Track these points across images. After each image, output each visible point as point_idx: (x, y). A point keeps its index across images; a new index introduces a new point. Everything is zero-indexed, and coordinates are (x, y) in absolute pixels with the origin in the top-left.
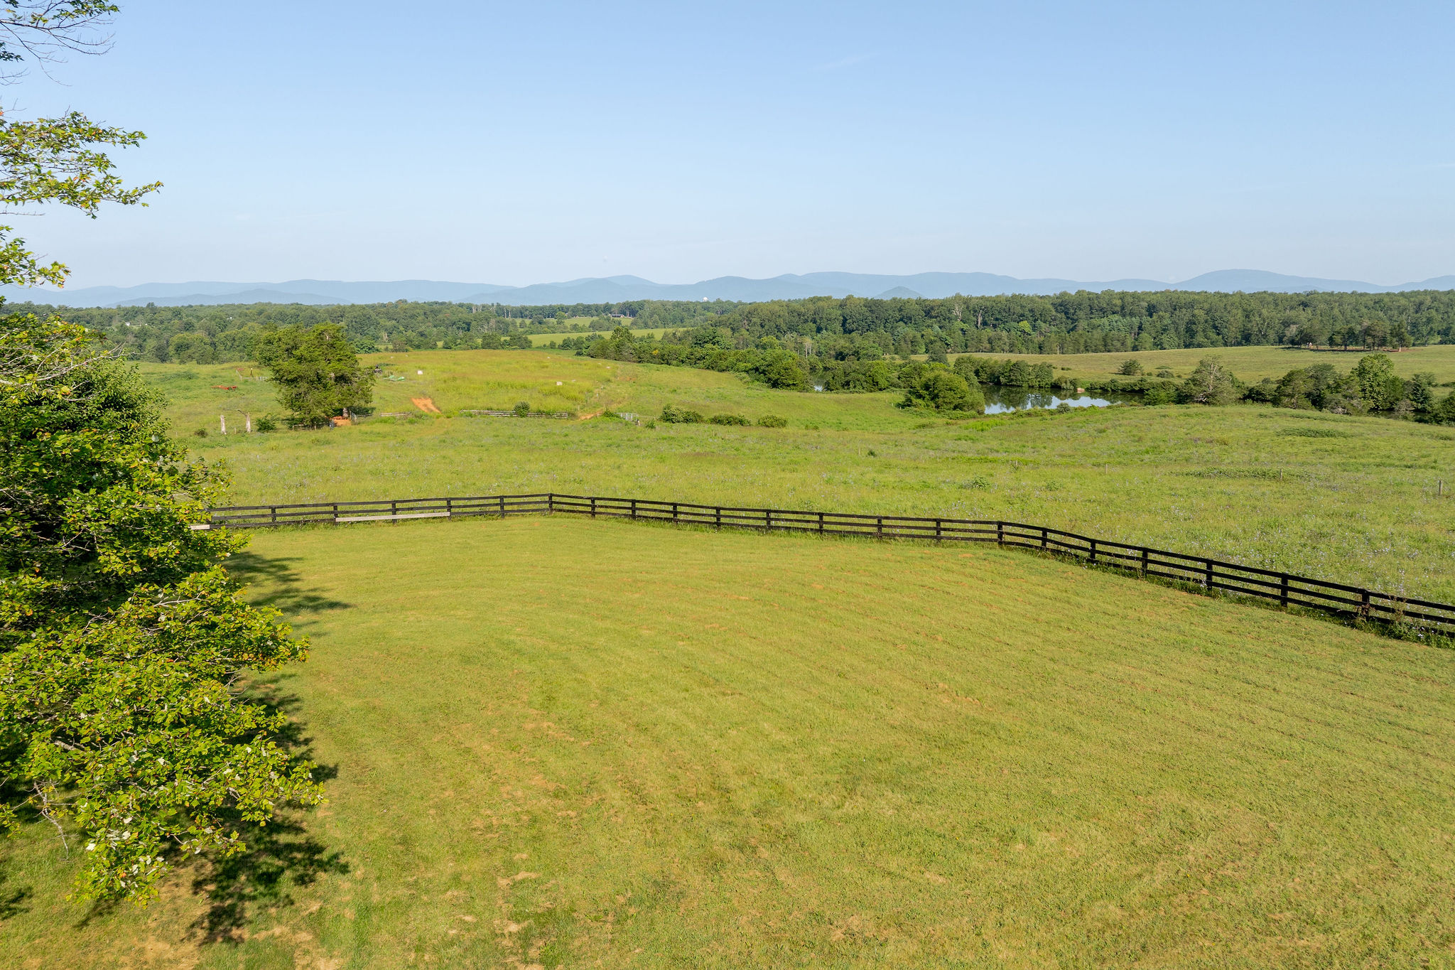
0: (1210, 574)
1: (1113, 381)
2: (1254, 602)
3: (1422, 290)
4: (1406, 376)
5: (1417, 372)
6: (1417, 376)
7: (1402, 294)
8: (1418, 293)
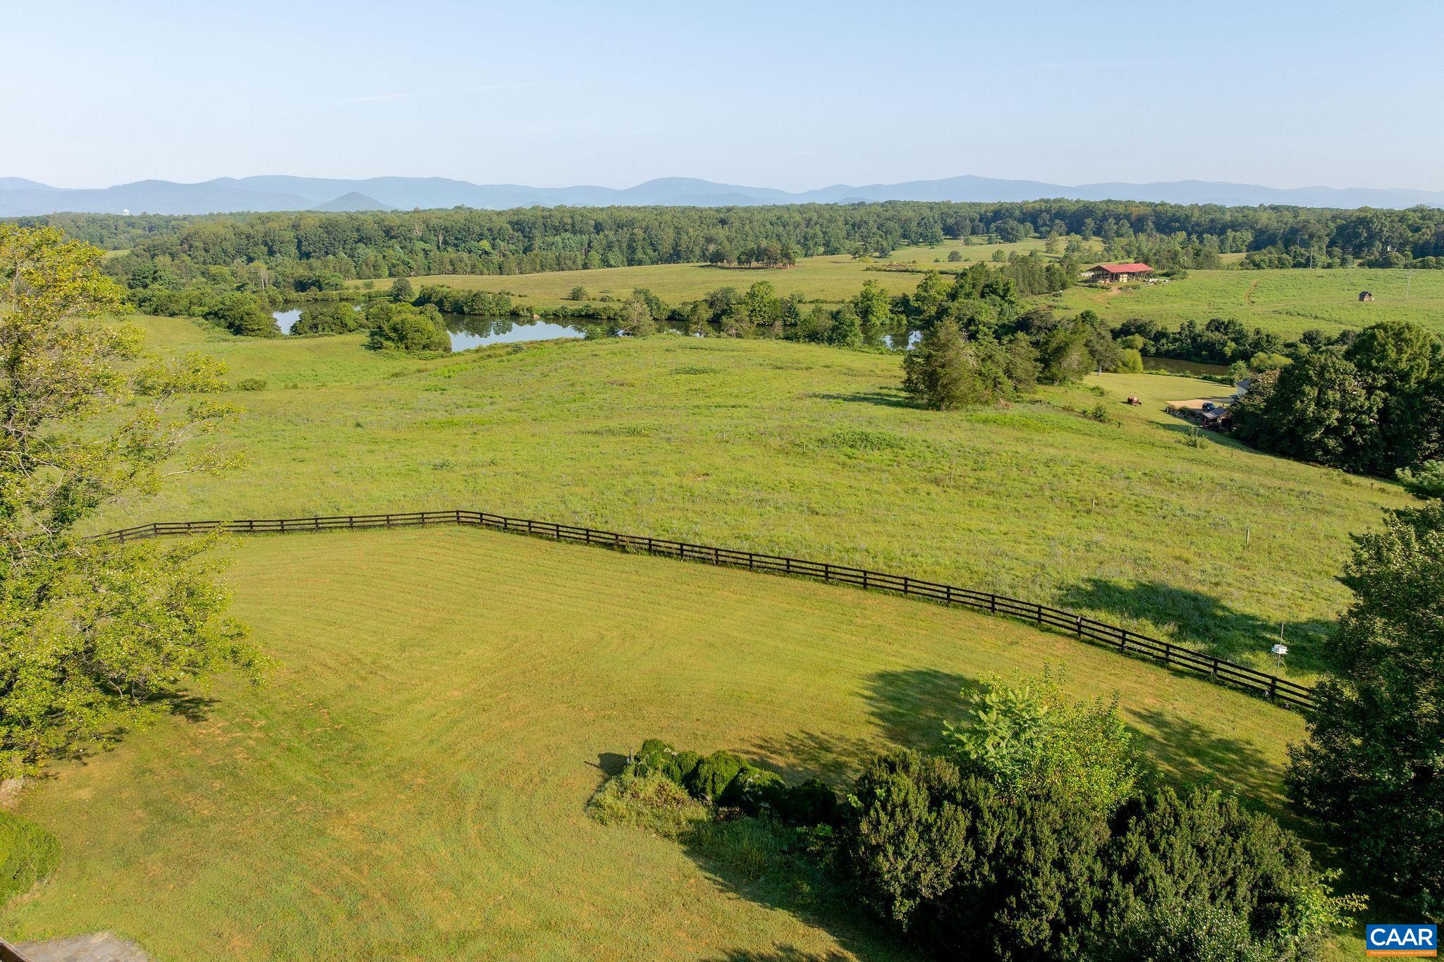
0: (558, 531)
1: (563, 308)
2: (577, 543)
5: (793, 290)
6: (793, 294)
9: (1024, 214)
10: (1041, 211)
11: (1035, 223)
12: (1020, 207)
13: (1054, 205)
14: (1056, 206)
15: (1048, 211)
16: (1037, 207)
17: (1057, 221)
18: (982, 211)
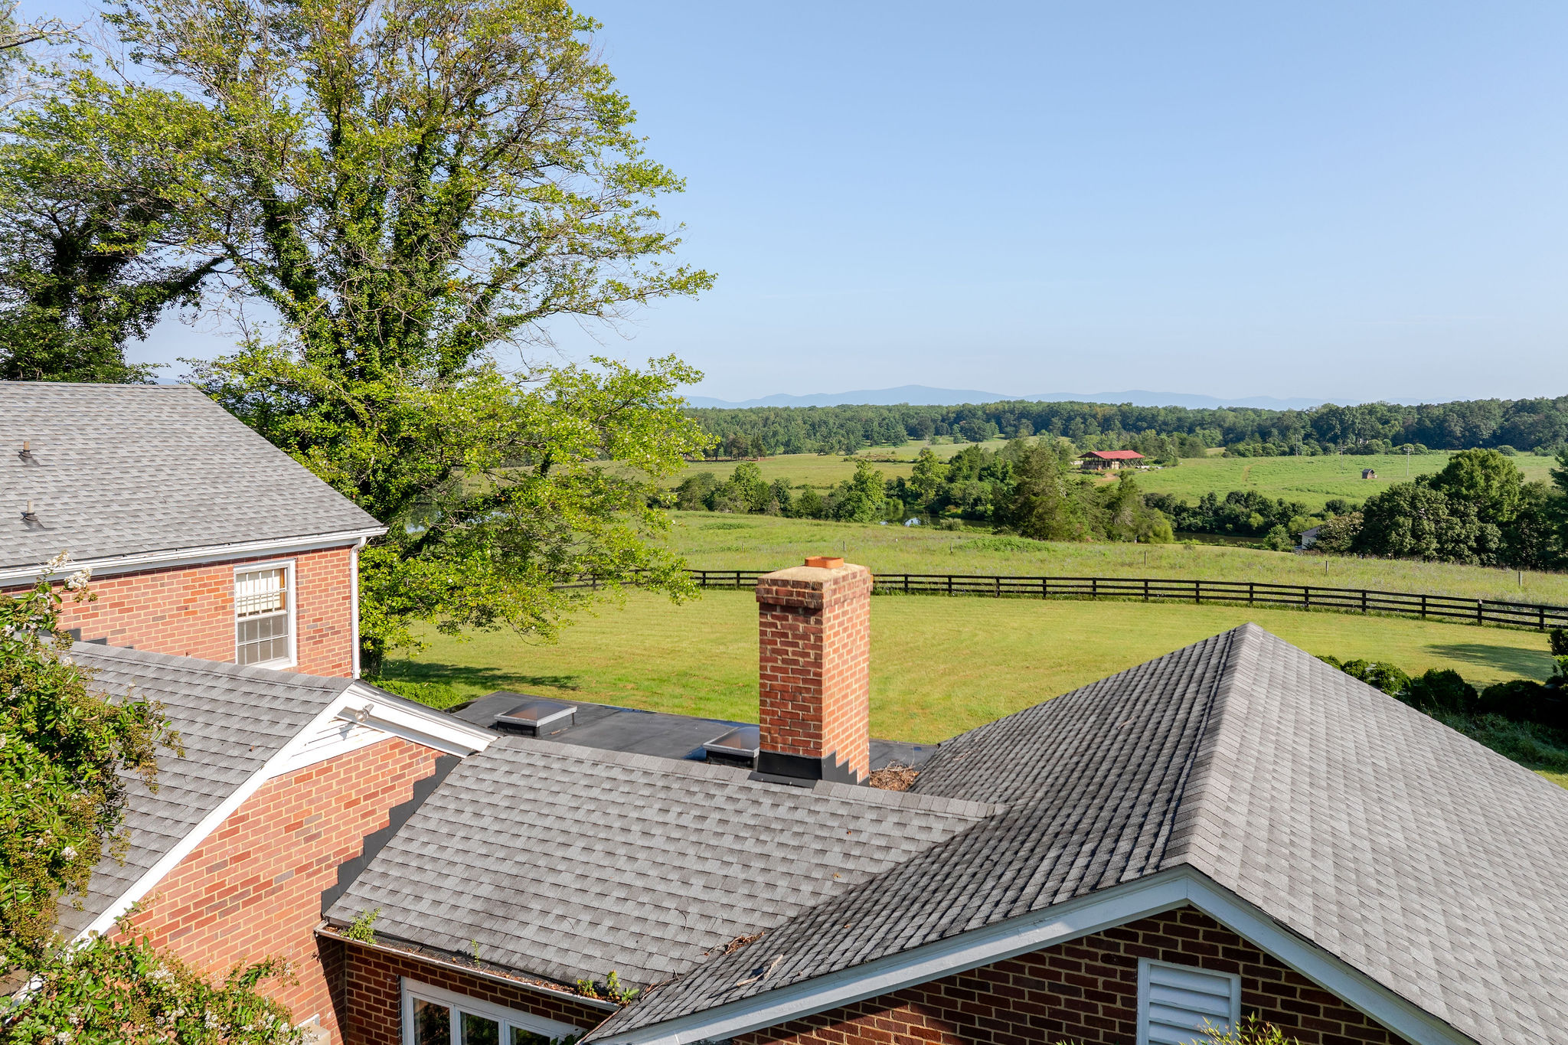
3: (766, 406)
4: (770, 482)
5: (776, 477)
6: (777, 481)
7: (751, 410)
8: (763, 409)
9: (987, 415)
10: (1004, 412)
11: (999, 423)
12: (983, 407)
13: (1017, 405)
14: (1020, 406)
15: (1012, 412)
16: (1000, 407)
17: (1024, 421)
18: (944, 413)
